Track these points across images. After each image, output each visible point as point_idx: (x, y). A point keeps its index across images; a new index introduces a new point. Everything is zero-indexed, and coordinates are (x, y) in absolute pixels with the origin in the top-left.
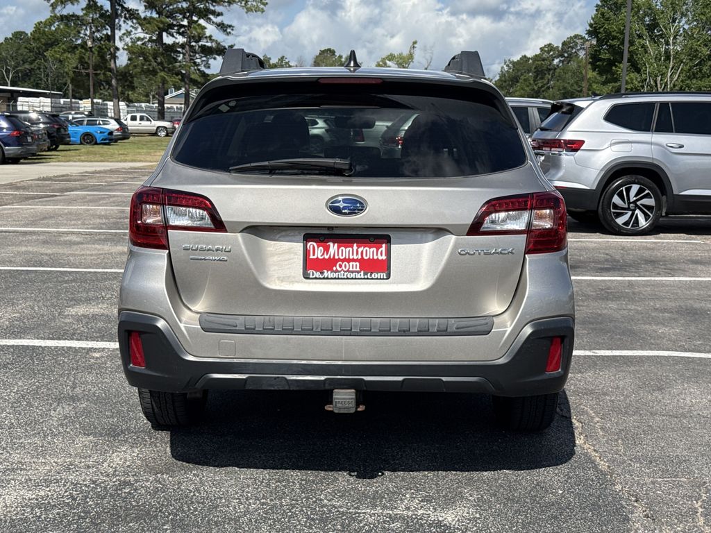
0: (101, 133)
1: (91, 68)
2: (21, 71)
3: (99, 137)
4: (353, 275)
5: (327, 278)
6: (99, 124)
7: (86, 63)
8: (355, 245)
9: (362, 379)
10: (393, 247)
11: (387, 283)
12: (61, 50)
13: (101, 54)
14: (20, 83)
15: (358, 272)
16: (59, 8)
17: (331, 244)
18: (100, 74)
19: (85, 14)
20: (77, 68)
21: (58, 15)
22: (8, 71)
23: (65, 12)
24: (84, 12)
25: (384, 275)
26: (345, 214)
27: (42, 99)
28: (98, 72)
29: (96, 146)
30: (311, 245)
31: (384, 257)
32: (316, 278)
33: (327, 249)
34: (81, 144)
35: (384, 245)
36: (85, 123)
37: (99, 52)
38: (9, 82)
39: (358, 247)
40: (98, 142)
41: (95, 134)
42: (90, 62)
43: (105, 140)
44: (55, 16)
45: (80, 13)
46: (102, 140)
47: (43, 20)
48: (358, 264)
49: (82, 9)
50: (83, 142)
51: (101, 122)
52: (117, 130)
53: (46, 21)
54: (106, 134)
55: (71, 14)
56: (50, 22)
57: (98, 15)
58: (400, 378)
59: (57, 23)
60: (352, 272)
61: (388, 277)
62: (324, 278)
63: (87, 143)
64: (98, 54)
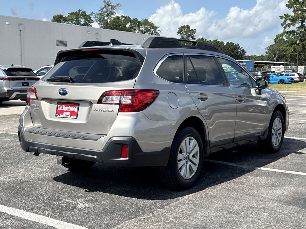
0: (288, 79)
1: (298, 52)
2: (281, 55)
3: (286, 81)
4: (67, 117)
5: (61, 117)
6: (290, 75)
7: (296, 50)
8: (70, 106)
9: (63, 152)
10: (79, 107)
11: (76, 120)
12: (286, 45)
13: (303, 46)
14: (280, 60)
15: (69, 116)
16: (287, 28)
17: (64, 105)
18: (302, 54)
19: (298, 30)
20: (292, 52)
21: (286, 31)
22: (275, 56)
23: (289, 30)
24: (298, 29)
25: (75, 117)
26: (62, 95)
27: (281, 66)
28: (301, 54)
29: (285, 84)
30: (59, 105)
31: (76, 111)
32: (58, 117)
33: (63, 107)
34: (279, 84)
35: (77, 107)
36: (284, 75)
37: (302, 45)
38: (275, 60)
39: (70, 107)
40: (286, 83)
41: (285, 79)
42: (298, 50)
43: (289, 82)
44: (285, 31)
45: (296, 30)
46: (288, 82)
47: (280, 34)
48: (69, 113)
49: (297, 28)
50: (280, 83)
51: (291, 75)
52: (298, 78)
53: (281, 34)
54: (290, 79)
55: (292, 30)
56: (282, 35)
57: (304, 30)
58: (73, 154)
59: (285, 35)
60: (67, 115)
61: (76, 118)
62: (60, 117)
63: (282, 83)
64: (302, 47)
